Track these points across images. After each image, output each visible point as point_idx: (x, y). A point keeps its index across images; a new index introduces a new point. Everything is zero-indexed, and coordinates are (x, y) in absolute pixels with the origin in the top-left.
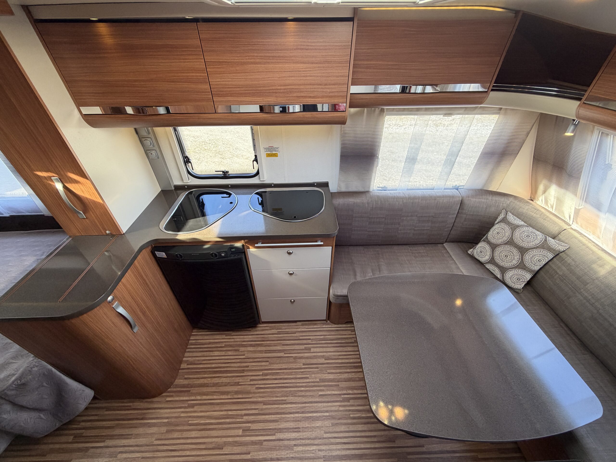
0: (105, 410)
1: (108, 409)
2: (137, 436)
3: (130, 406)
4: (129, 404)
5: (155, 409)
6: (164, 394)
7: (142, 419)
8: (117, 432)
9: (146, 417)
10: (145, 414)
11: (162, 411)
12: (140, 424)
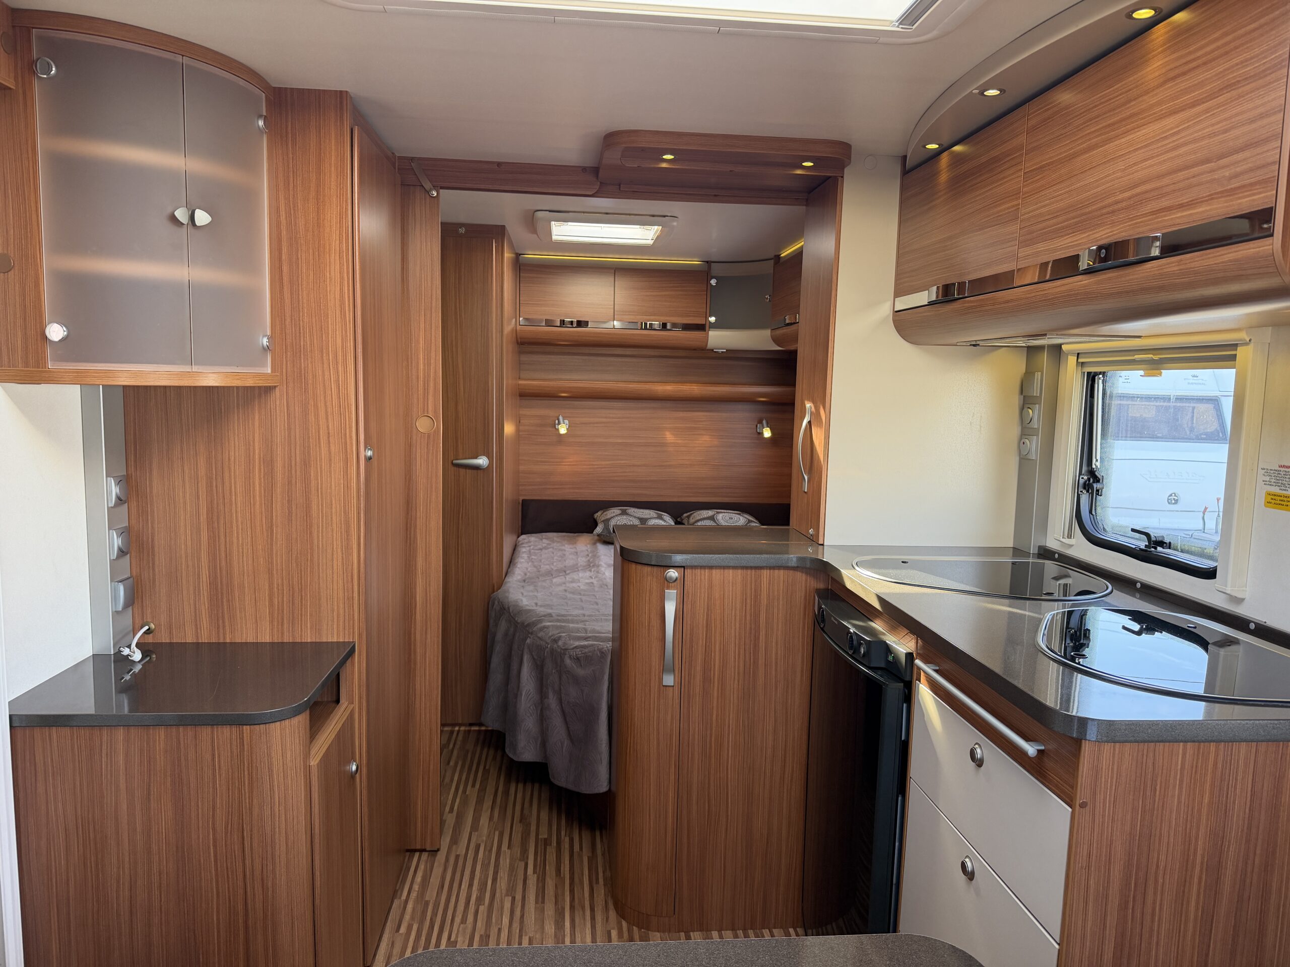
0: (590, 855)
1: (592, 860)
2: (540, 910)
3: (597, 882)
4: (601, 881)
5: (593, 918)
6: (624, 924)
7: (572, 907)
8: (550, 883)
9: (576, 912)
10: (583, 908)
11: (588, 931)
12: (563, 909)
